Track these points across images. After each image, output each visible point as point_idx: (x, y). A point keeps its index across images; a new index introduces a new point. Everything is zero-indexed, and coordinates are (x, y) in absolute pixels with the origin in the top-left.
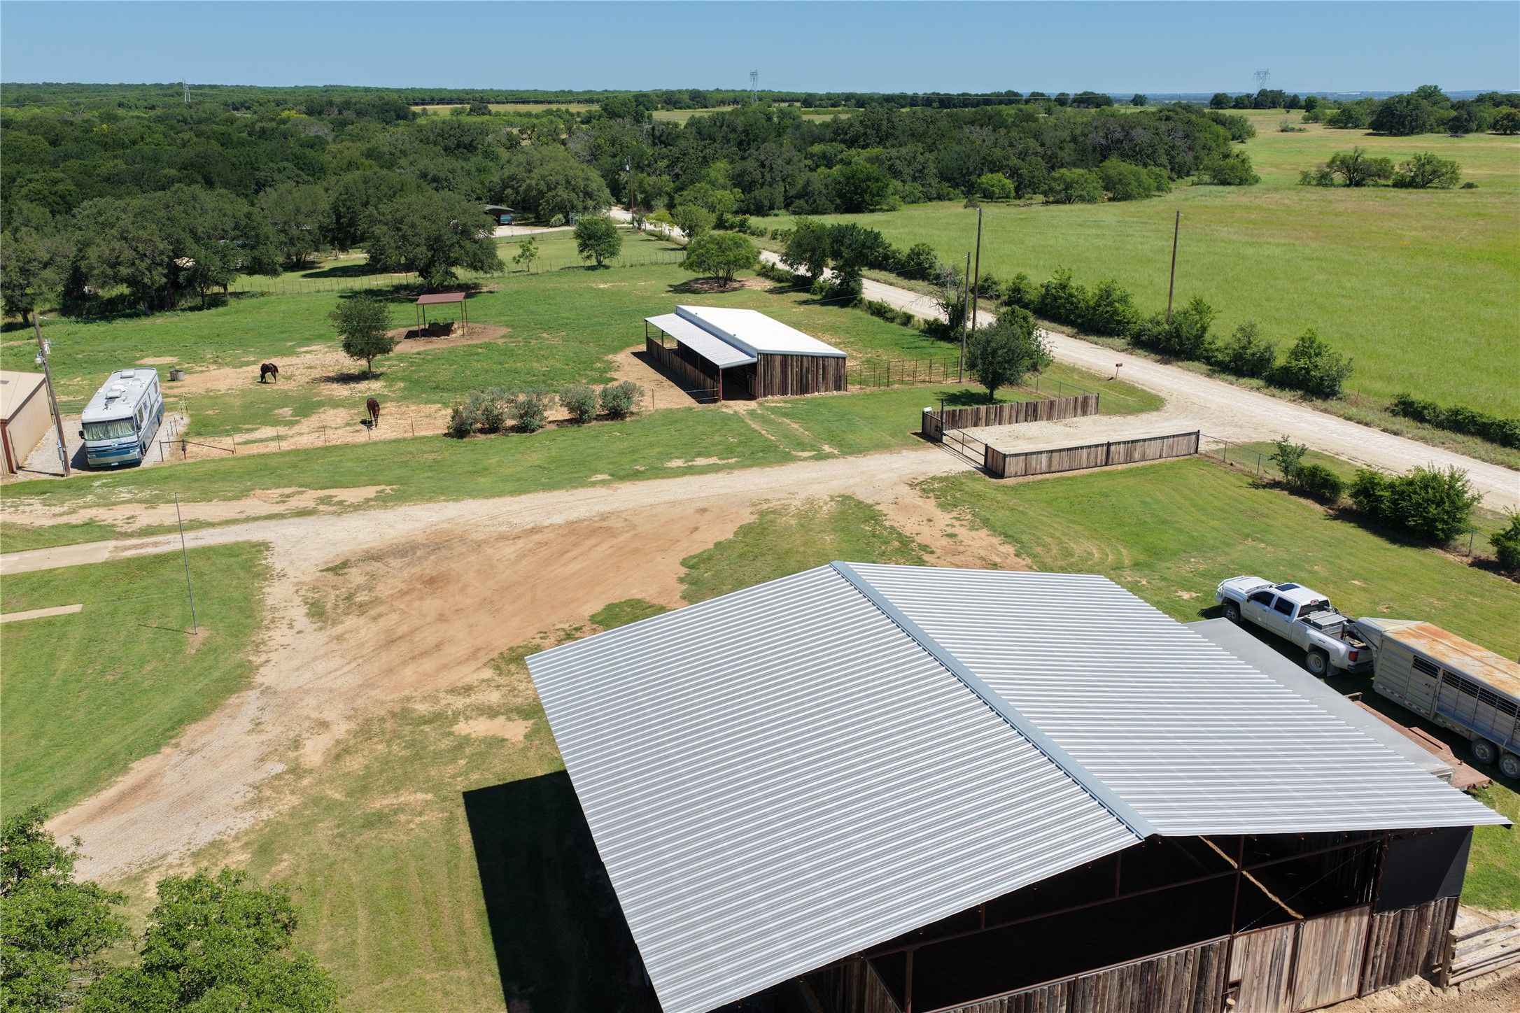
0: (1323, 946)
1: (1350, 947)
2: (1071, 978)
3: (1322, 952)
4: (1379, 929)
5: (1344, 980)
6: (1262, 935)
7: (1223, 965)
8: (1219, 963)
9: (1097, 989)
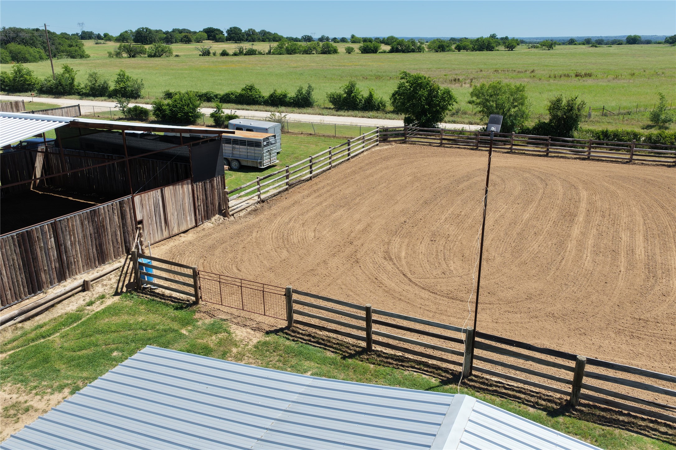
0: (175, 201)
1: (187, 201)
2: (52, 221)
3: (176, 204)
4: (197, 192)
5: (188, 218)
6: (146, 195)
7: (132, 211)
8: (130, 211)
9: (69, 227)
